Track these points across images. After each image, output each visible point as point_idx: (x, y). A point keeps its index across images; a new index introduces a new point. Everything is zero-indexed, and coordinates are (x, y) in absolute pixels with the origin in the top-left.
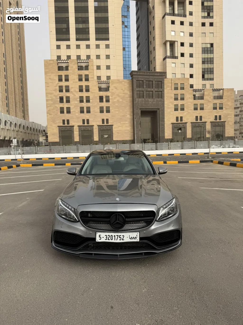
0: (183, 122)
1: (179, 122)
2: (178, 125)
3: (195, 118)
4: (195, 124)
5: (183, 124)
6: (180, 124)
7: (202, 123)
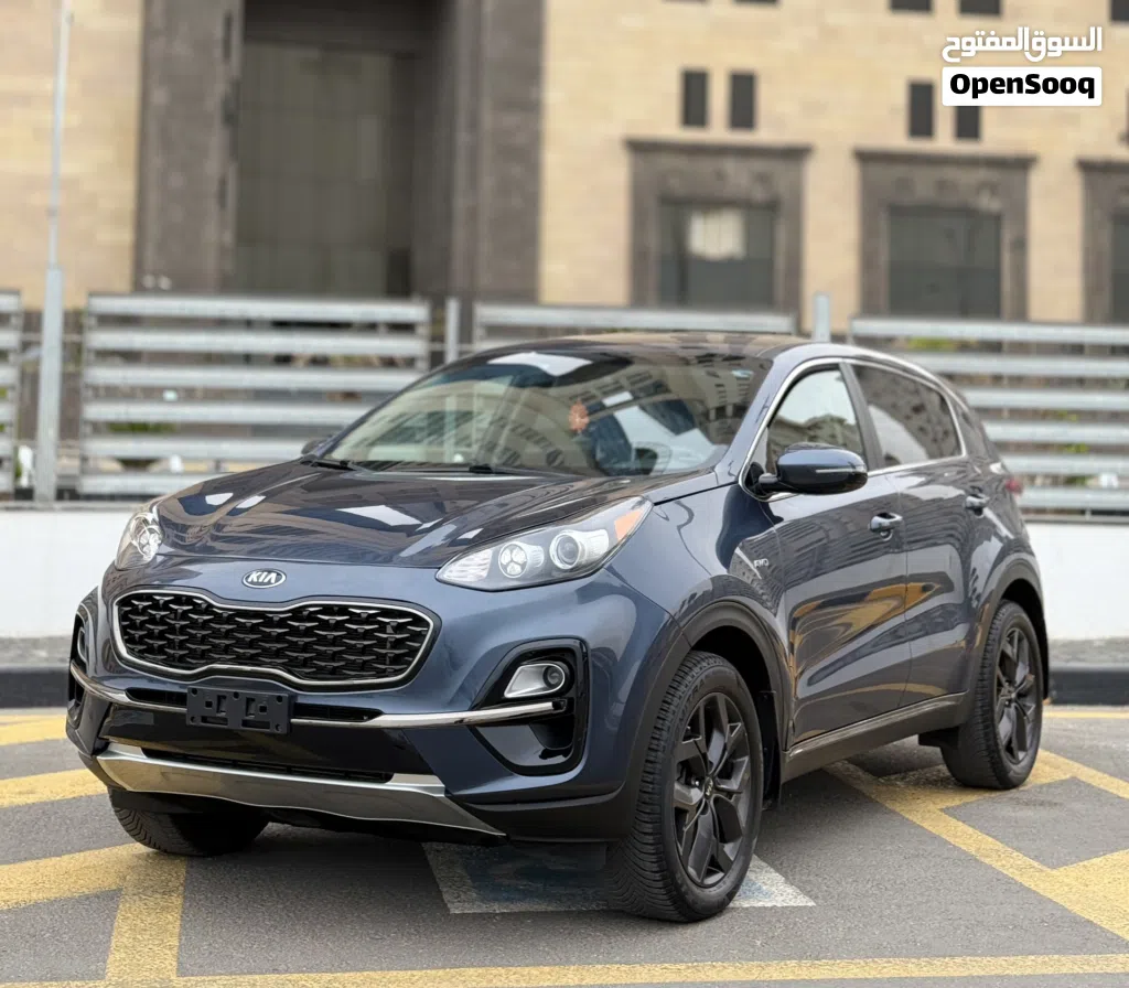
0: (765, 133)
1: (717, 130)
2: (705, 166)
3: (900, 98)
4: (900, 171)
5: (759, 165)
6: (730, 166)
7: (982, 174)
